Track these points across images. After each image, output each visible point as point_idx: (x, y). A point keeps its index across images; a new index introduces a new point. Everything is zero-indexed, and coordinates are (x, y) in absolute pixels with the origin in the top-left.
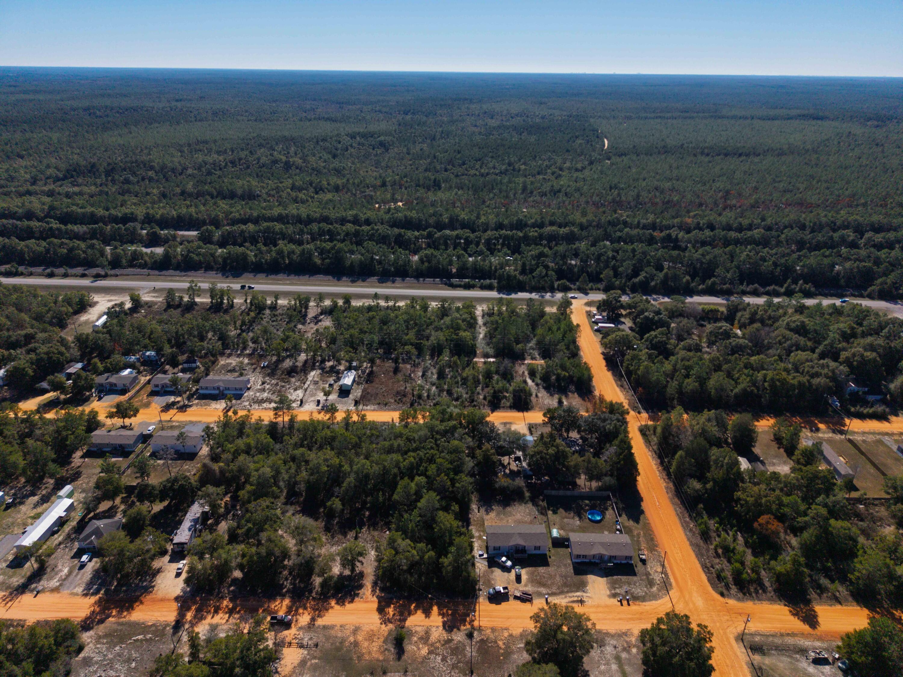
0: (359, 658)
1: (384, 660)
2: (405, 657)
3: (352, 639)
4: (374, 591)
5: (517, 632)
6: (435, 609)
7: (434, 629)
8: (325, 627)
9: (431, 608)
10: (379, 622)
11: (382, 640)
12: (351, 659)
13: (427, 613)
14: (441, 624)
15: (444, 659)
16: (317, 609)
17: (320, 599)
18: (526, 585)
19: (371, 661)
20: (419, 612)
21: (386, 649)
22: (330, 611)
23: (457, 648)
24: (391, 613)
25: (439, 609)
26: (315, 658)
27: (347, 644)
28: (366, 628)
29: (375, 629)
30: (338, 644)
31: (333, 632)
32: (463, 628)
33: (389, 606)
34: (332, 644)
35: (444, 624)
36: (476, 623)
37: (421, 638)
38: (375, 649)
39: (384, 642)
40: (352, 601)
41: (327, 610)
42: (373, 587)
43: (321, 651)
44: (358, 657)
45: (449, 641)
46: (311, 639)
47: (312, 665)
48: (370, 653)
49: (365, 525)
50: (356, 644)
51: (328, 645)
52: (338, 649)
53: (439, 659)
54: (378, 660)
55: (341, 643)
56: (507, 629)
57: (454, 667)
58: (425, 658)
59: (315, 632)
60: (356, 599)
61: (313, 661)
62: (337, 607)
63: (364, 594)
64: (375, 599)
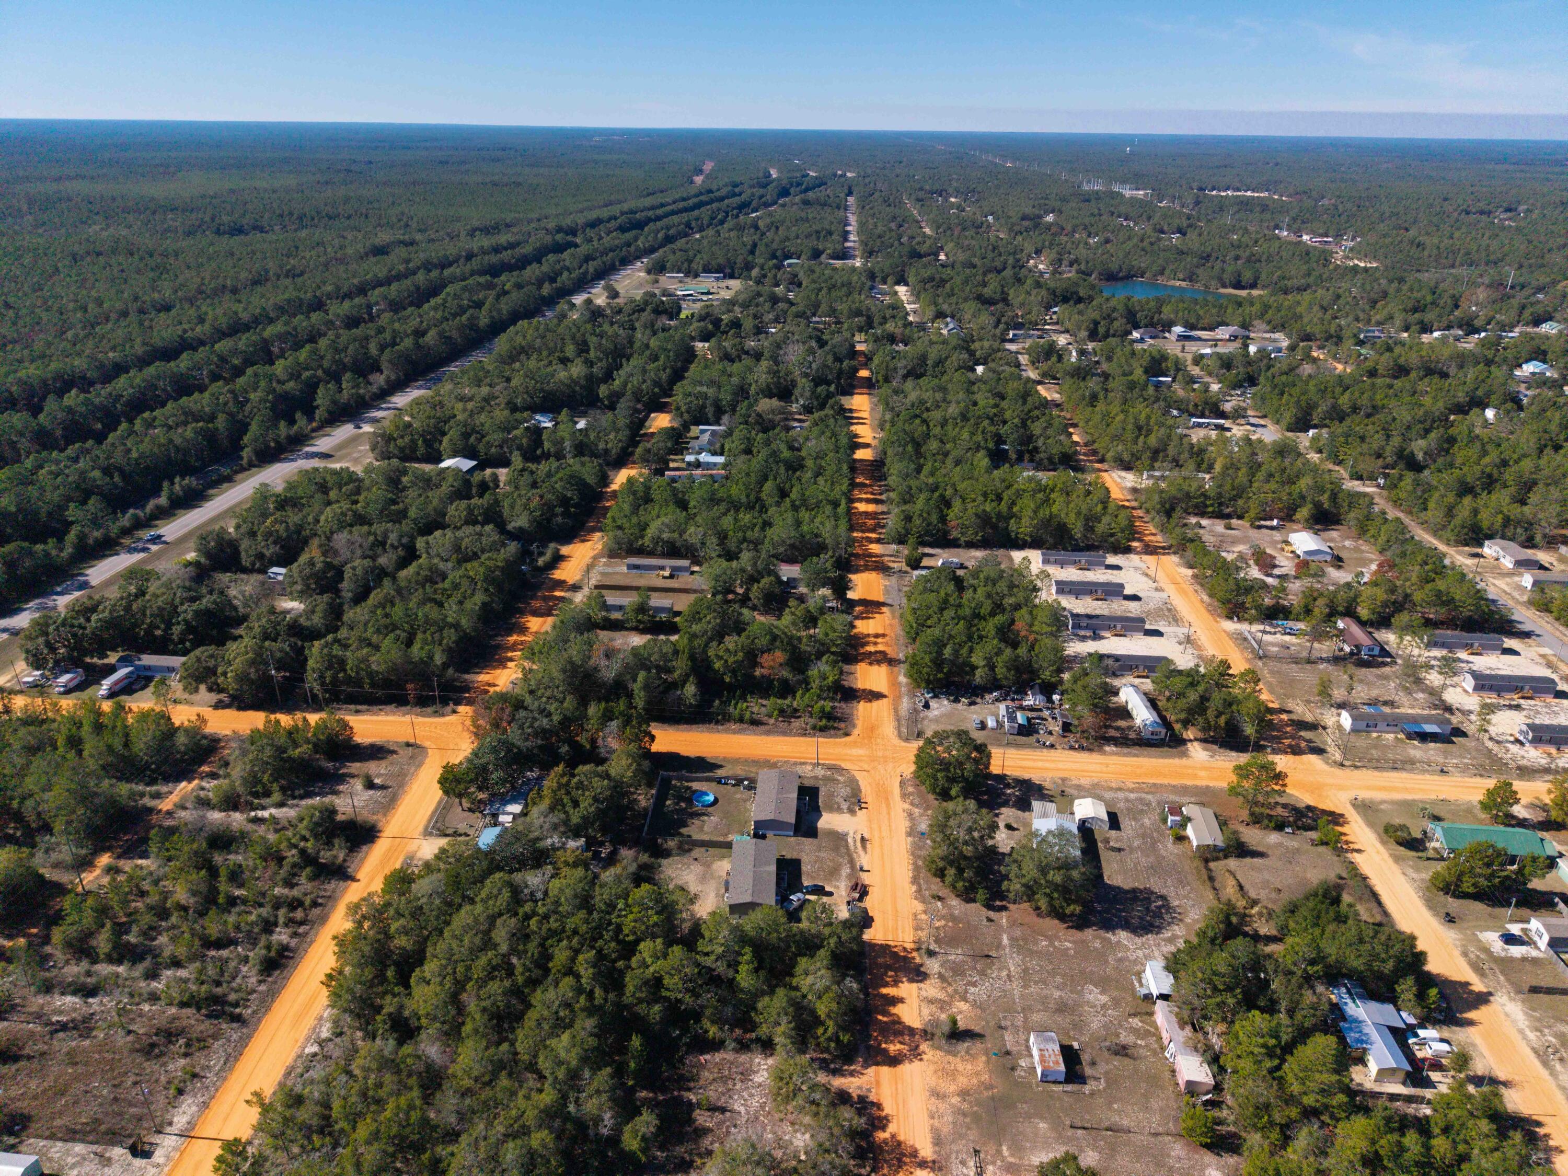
0: (990, 1087)
1: (987, 1054)
2: (977, 1029)
3: (955, 1100)
4: (852, 1074)
5: (919, 907)
6: (884, 991)
7: (924, 993)
8: (938, 1142)
9: (885, 997)
10: (917, 1063)
11: (951, 1058)
12: (993, 1098)
13: (896, 1001)
14: (915, 985)
15: (974, 984)
16: (900, 1160)
17: (875, 1159)
18: (837, 887)
19: (990, 1071)
20: (896, 1010)
21: (967, 1052)
22: (901, 1138)
23: (952, 969)
24: (899, 1046)
25: (886, 985)
26: (999, 1152)
27: (965, 1106)
28: (932, 1081)
29: (932, 1068)
30: (968, 1120)
31: (945, 1130)
32: (918, 960)
33: (886, 1051)
34: (969, 1128)
35: (911, 981)
36: (909, 946)
37: (942, 1009)
38: (969, 1067)
39: (955, 1055)
40: (879, 1106)
41: (899, 1143)
42: (843, 1076)
43: (984, 1144)
44: (987, 1089)
45: (941, 977)
46: (963, 1163)
47: (1012, 1155)
48: (977, 1074)
49: (681, 1097)
50: (964, 1093)
51: (973, 1135)
52: (976, 1118)
53: (972, 990)
54: (988, 1062)
55: (965, 1115)
56: (915, 915)
57: (983, 974)
58: (974, 1004)
59: (948, 1157)
60: (872, 1097)
61: (1006, 1153)
62: (892, 1128)
63: (860, 1088)
64: (871, 1071)
